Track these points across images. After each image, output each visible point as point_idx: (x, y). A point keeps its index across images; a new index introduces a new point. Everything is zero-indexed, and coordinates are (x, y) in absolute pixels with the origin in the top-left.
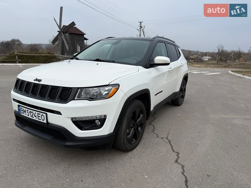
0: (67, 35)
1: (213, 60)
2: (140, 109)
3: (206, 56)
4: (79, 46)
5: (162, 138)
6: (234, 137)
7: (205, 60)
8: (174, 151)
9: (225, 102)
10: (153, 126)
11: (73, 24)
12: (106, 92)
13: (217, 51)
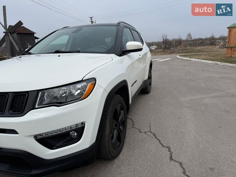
0: (15, 35)
1: (159, 48)
2: (120, 105)
3: (153, 46)
4: (30, 45)
5: (145, 133)
6: (213, 118)
7: (152, 50)
8: (163, 146)
9: (187, 84)
10: (131, 119)
11: (20, 23)
12: (79, 91)
13: (161, 40)
